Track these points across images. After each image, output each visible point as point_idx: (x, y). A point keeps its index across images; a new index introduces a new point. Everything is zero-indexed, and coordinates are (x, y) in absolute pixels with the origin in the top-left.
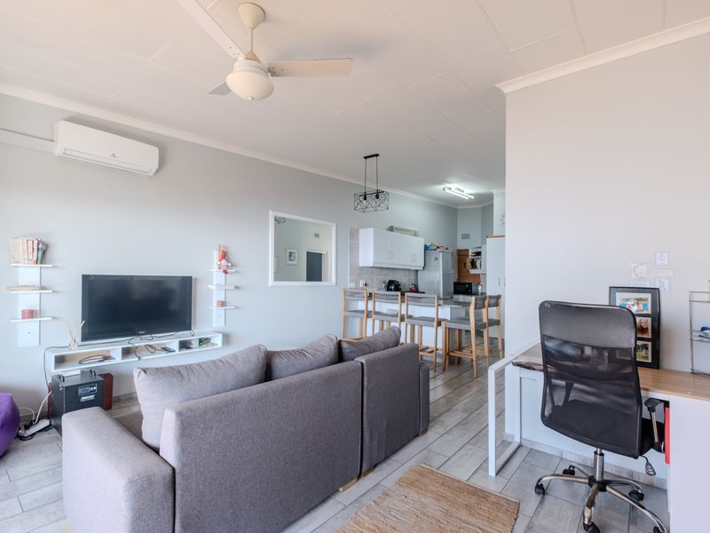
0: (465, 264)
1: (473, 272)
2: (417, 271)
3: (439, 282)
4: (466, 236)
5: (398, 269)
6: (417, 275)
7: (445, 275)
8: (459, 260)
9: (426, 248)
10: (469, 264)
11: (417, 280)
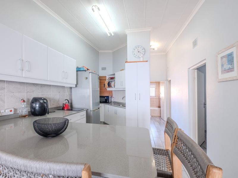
0: (104, 85)
1: (109, 89)
2: (71, 88)
3: (89, 96)
4: (104, 69)
5: (50, 86)
6: (71, 92)
7: (94, 92)
8: (100, 82)
9: (78, 70)
10: (106, 85)
11: (71, 95)
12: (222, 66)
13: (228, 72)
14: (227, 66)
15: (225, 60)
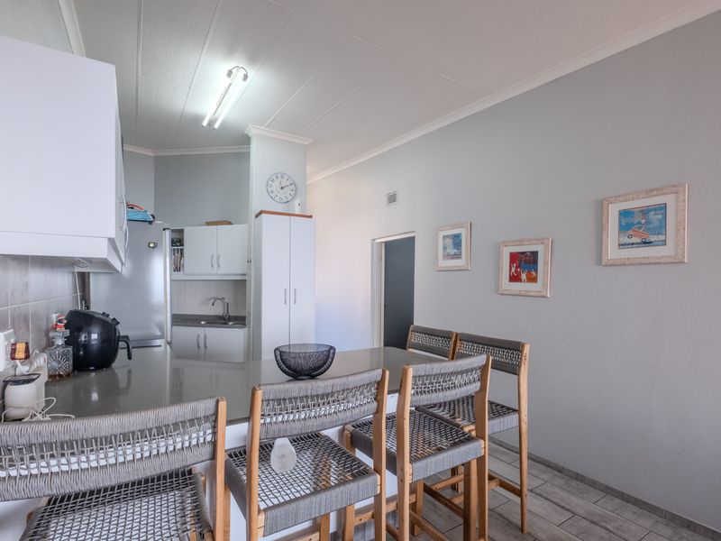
12: (445, 248)
13: (454, 258)
14: (452, 251)
15: (449, 241)
